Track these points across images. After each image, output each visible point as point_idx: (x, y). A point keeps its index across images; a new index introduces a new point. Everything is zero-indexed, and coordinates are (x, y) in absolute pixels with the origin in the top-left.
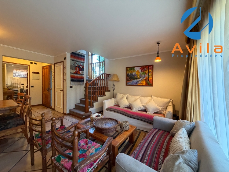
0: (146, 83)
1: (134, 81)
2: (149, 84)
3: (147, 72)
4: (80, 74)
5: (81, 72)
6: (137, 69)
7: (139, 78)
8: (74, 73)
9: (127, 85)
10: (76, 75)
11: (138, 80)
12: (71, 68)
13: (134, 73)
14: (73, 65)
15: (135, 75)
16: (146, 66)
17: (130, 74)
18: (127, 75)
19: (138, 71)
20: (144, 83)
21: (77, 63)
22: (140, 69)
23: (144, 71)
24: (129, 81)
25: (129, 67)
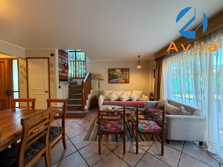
0: (125, 81)
1: (115, 79)
2: (127, 82)
3: (125, 73)
4: (66, 73)
5: (66, 70)
6: (118, 71)
7: (119, 78)
8: (61, 72)
9: (109, 83)
10: (63, 74)
11: (119, 79)
12: (59, 67)
13: (115, 74)
14: (61, 63)
15: (116, 75)
16: (124, 69)
17: (112, 74)
18: (109, 75)
19: (118, 72)
20: (123, 81)
21: (63, 60)
22: (120, 70)
23: (123, 72)
24: (111, 79)
25: (111, 69)
